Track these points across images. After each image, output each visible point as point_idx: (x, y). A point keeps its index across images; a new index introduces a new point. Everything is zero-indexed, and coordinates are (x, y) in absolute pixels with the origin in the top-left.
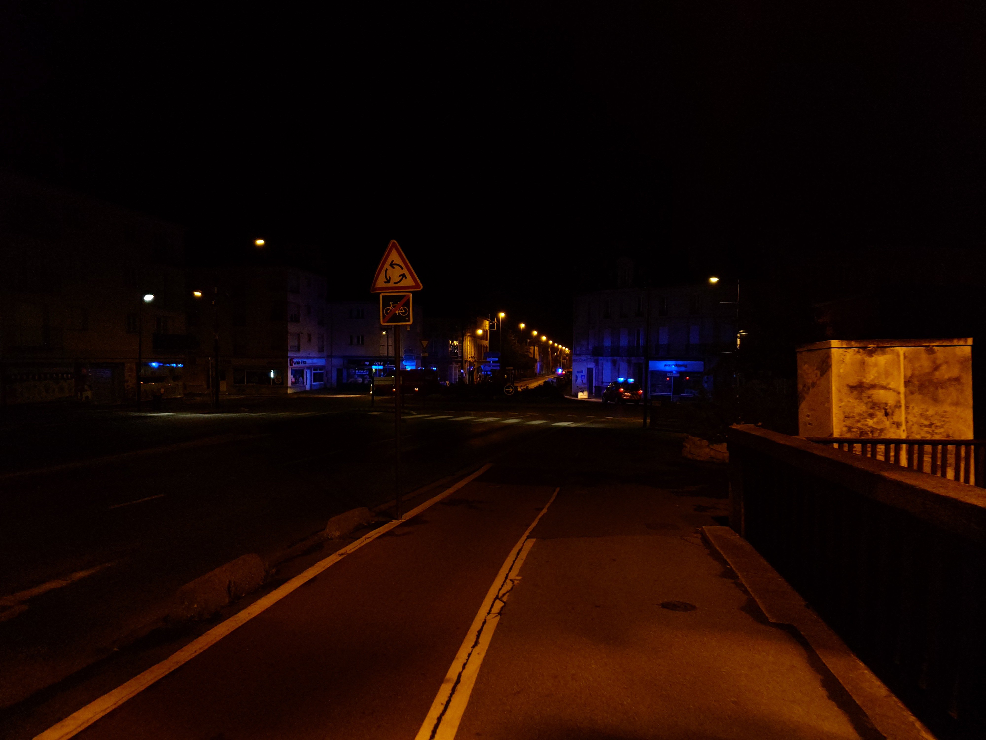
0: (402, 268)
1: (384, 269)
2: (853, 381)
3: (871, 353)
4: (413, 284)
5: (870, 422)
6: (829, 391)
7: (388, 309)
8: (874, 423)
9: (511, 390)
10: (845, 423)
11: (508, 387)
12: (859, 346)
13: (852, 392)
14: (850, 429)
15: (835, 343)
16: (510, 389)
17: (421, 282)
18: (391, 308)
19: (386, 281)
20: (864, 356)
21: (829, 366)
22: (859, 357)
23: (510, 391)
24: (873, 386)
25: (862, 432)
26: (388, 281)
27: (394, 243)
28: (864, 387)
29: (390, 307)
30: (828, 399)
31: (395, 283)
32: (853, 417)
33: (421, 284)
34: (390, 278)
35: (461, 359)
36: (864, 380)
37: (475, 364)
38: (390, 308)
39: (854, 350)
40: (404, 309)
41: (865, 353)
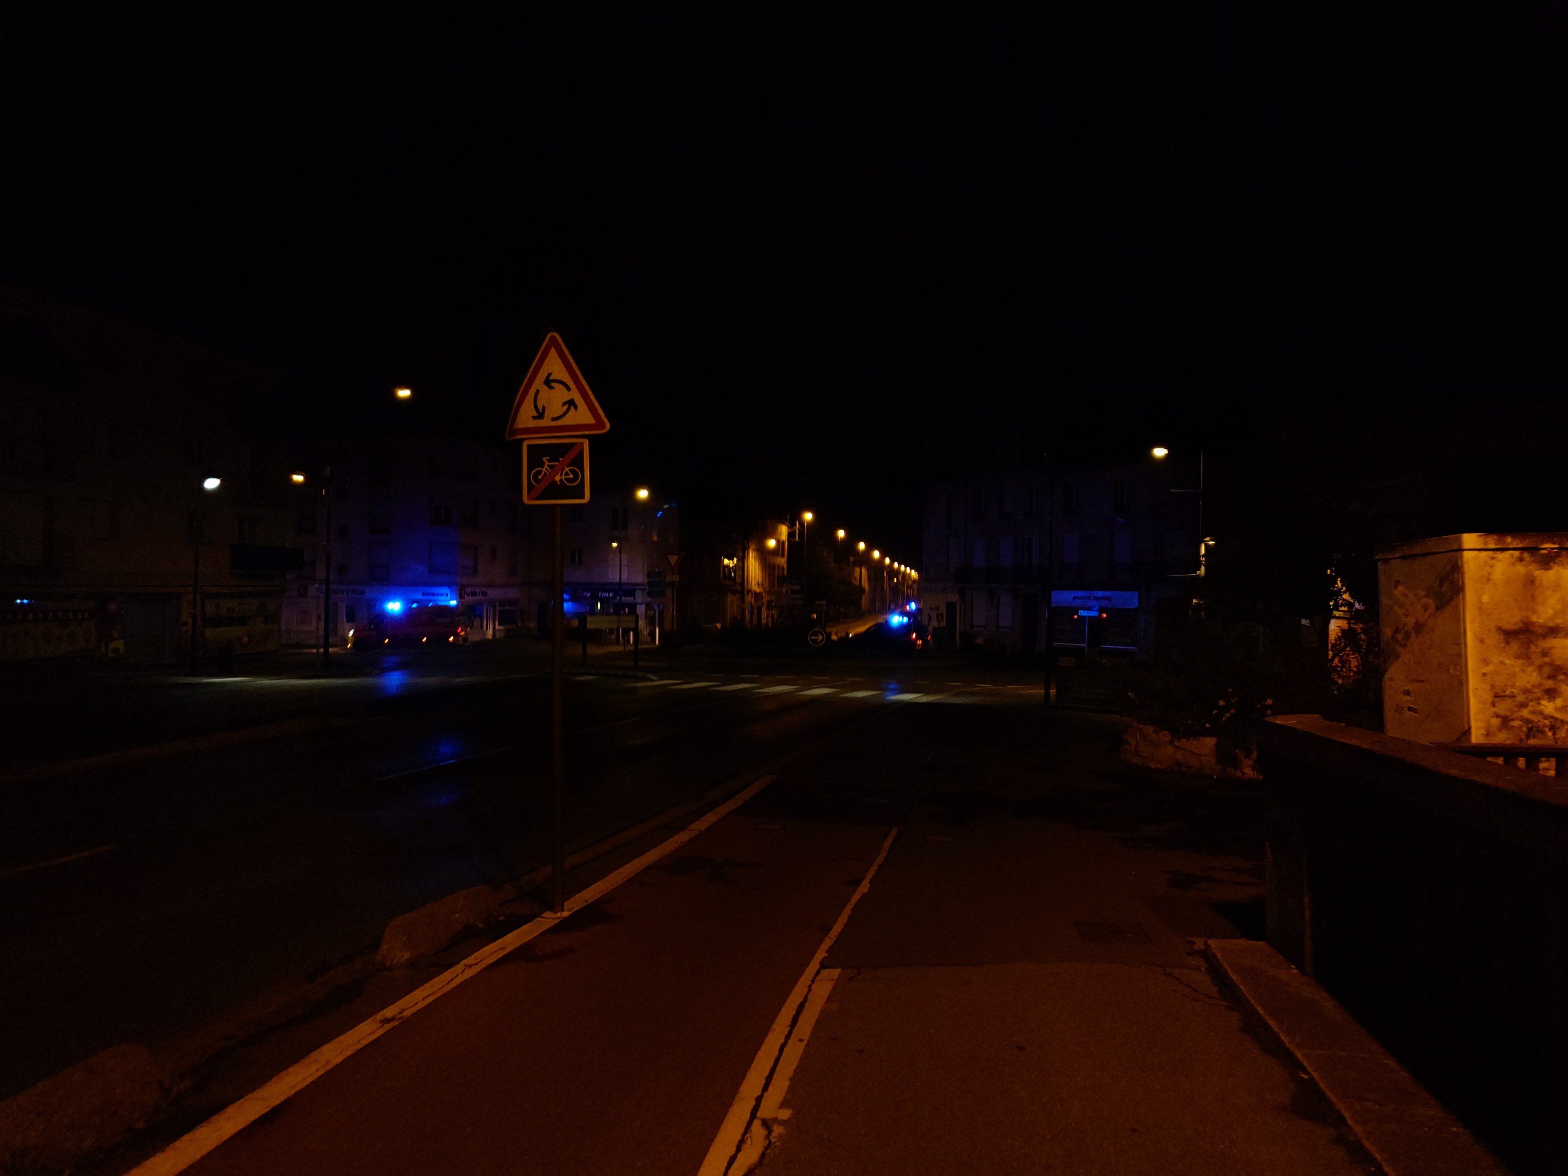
0: (569, 389)
1: (532, 393)
2: (1511, 621)
3: (1547, 561)
4: (590, 420)
5: (1549, 707)
6: (1459, 640)
7: (539, 472)
8: (1556, 709)
9: (821, 638)
10: (1494, 709)
11: (815, 634)
12: (1520, 546)
13: (1508, 643)
14: (1505, 721)
15: (1470, 540)
16: (818, 636)
17: (606, 416)
18: (544, 470)
19: (536, 414)
20: (1533, 567)
21: (1458, 589)
22: (1521, 569)
23: (817, 639)
24: (1553, 631)
25: (1533, 730)
26: (540, 415)
27: (553, 337)
28: (1532, 632)
29: (543, 467)
30: (1458, 658)
31: (554, 419)
32: (1512, 696)
33: (605, 420)
34: (544, 408)
35: (739, 588)
36: (1534, 619)
37: (763, 594)
38: (541, 471)
39: (1512, 556)
40: (572, 471)
41: (1534, 561)
